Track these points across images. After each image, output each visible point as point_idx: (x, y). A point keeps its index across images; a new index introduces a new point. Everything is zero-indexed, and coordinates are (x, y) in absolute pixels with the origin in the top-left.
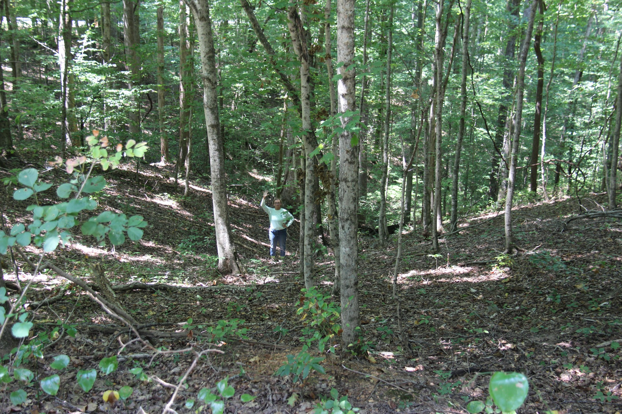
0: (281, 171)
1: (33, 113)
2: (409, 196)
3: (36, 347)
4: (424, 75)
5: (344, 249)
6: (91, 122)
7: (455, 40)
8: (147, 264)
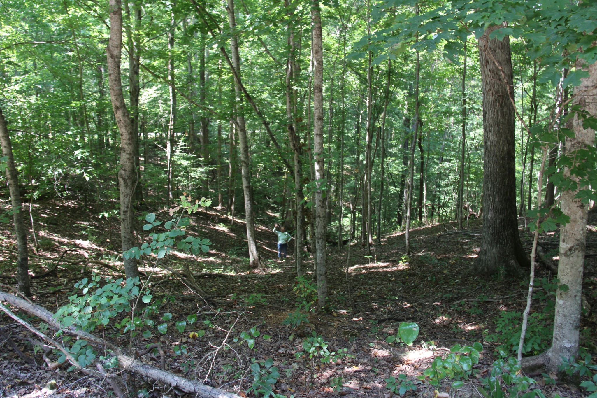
0: (284, 211)
1: (153, 182)
2: (354, 224)
3: (155, 307)
4: (361, 158)
5: (319, 254)
6: (183, 186)
7: (377, 140)
8: (212, 262)
